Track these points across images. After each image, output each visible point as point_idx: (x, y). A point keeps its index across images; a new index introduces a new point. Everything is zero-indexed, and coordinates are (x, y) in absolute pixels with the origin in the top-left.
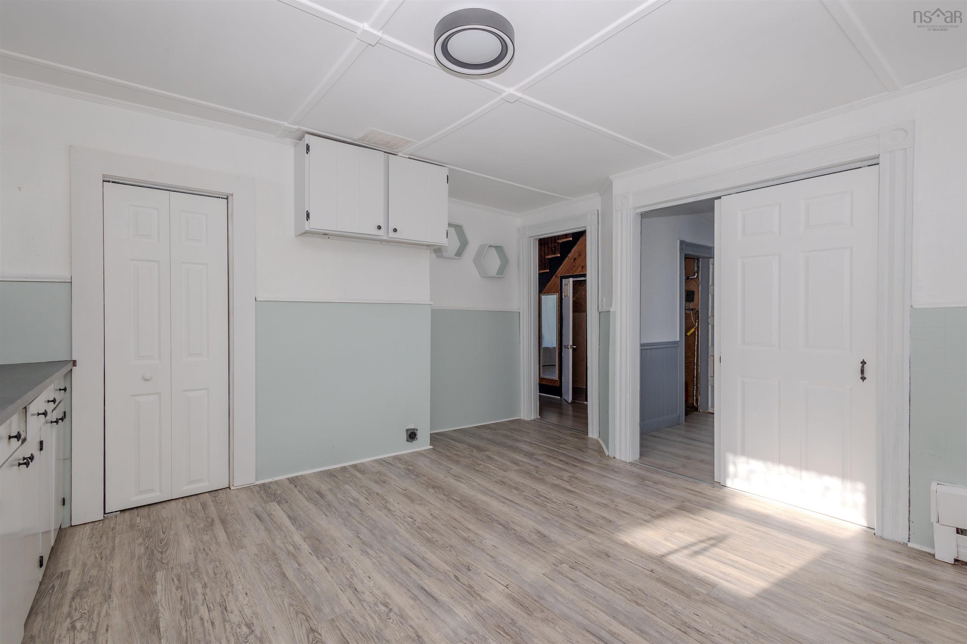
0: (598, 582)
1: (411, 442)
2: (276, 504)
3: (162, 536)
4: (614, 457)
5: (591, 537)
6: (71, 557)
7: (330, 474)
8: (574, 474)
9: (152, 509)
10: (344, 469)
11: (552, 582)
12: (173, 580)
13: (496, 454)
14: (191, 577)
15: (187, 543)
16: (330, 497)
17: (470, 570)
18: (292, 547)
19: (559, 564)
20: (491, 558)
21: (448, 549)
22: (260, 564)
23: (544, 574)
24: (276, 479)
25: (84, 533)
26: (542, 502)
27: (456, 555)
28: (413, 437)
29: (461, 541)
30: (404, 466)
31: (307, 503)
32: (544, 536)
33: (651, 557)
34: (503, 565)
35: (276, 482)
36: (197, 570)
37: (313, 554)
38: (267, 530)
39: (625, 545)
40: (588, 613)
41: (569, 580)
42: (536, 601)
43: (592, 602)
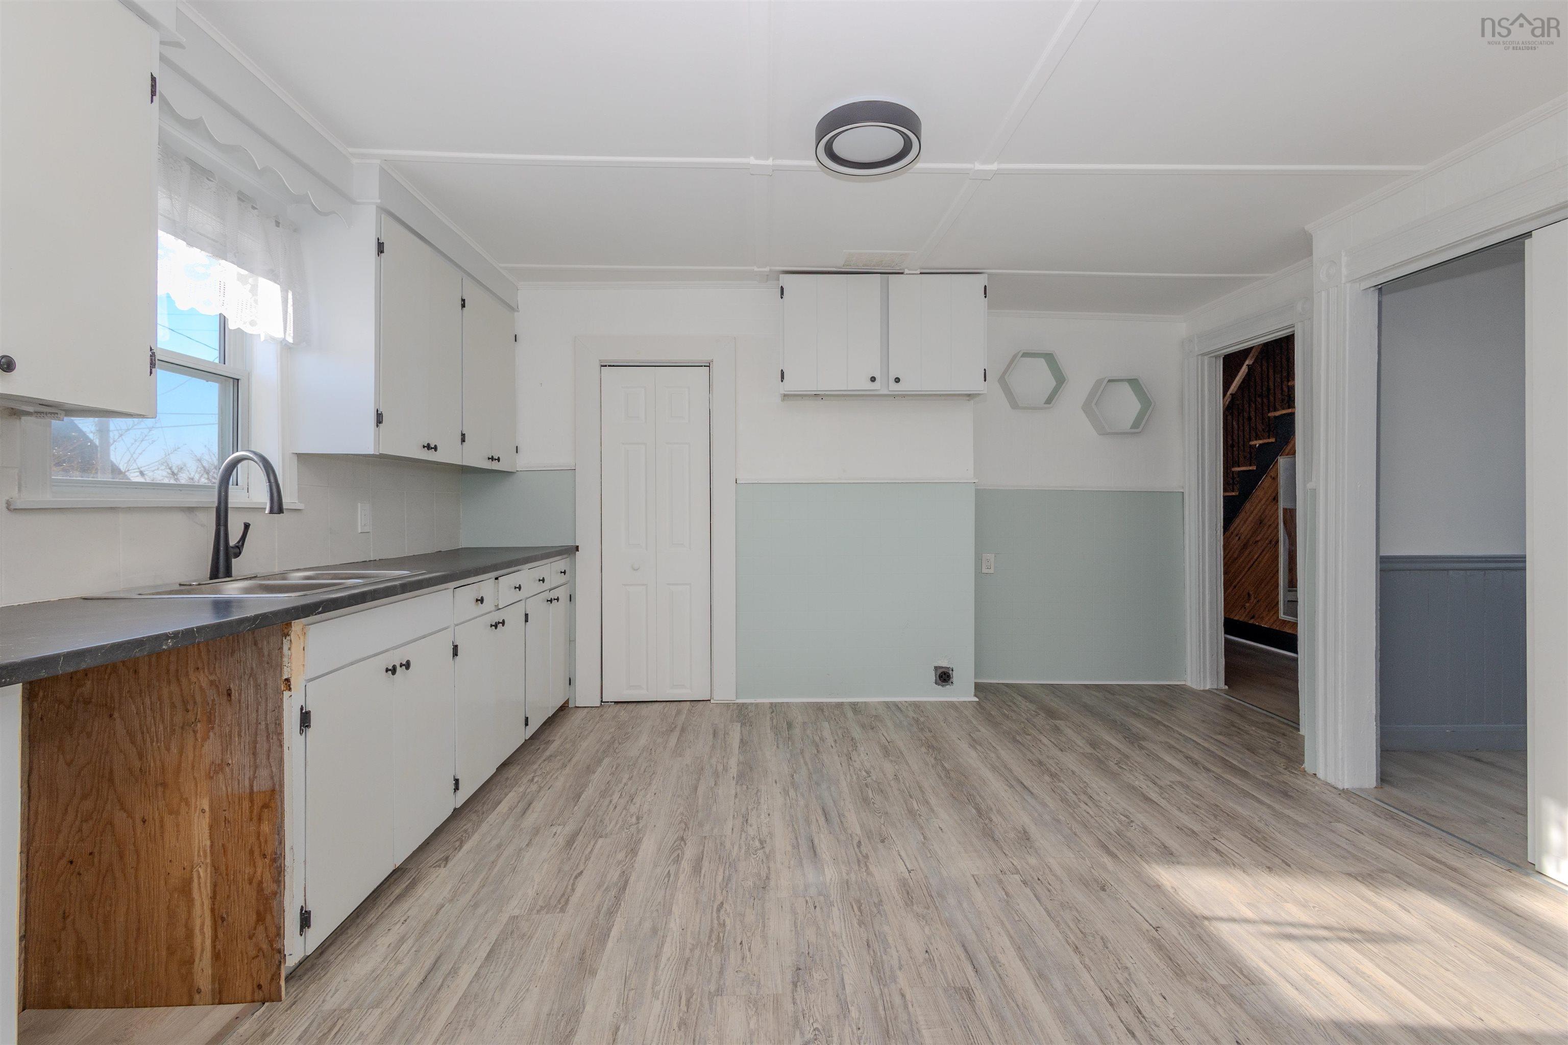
0: (1047, 910)
1: (943, 686)
2: (739, 725)
3: (630, 730)
4: (1315, 774)
5: (1106, 860)
6: (562, 731)
7: (819, 708)
8: (1190, 779)
9: (638, 706)
10: (840, 705)
11: (975, 886)
12: (613, 766)
13: (1073, 727)
14: (626, 768)
15: (643, 740)
16: (797, 731)
18: (722, 767)
19: (1008, 872)
22: (684, 773)
23: (973, 876)
24: (759, 701)
25: (581, 714)
26: (1077, 801)
28: (945, 680)
30: (915, 716)
31: (769, 731)
32: (1028, 839)
33: (1182, 914)
35: (757, 705)
36: (634, 764)
37: (735, 779)
38: (713, 747)
39: (1156, 888)
40: (986, 931)
41: (1004, 893)
42: (931, 896)
43: (1006, 923)
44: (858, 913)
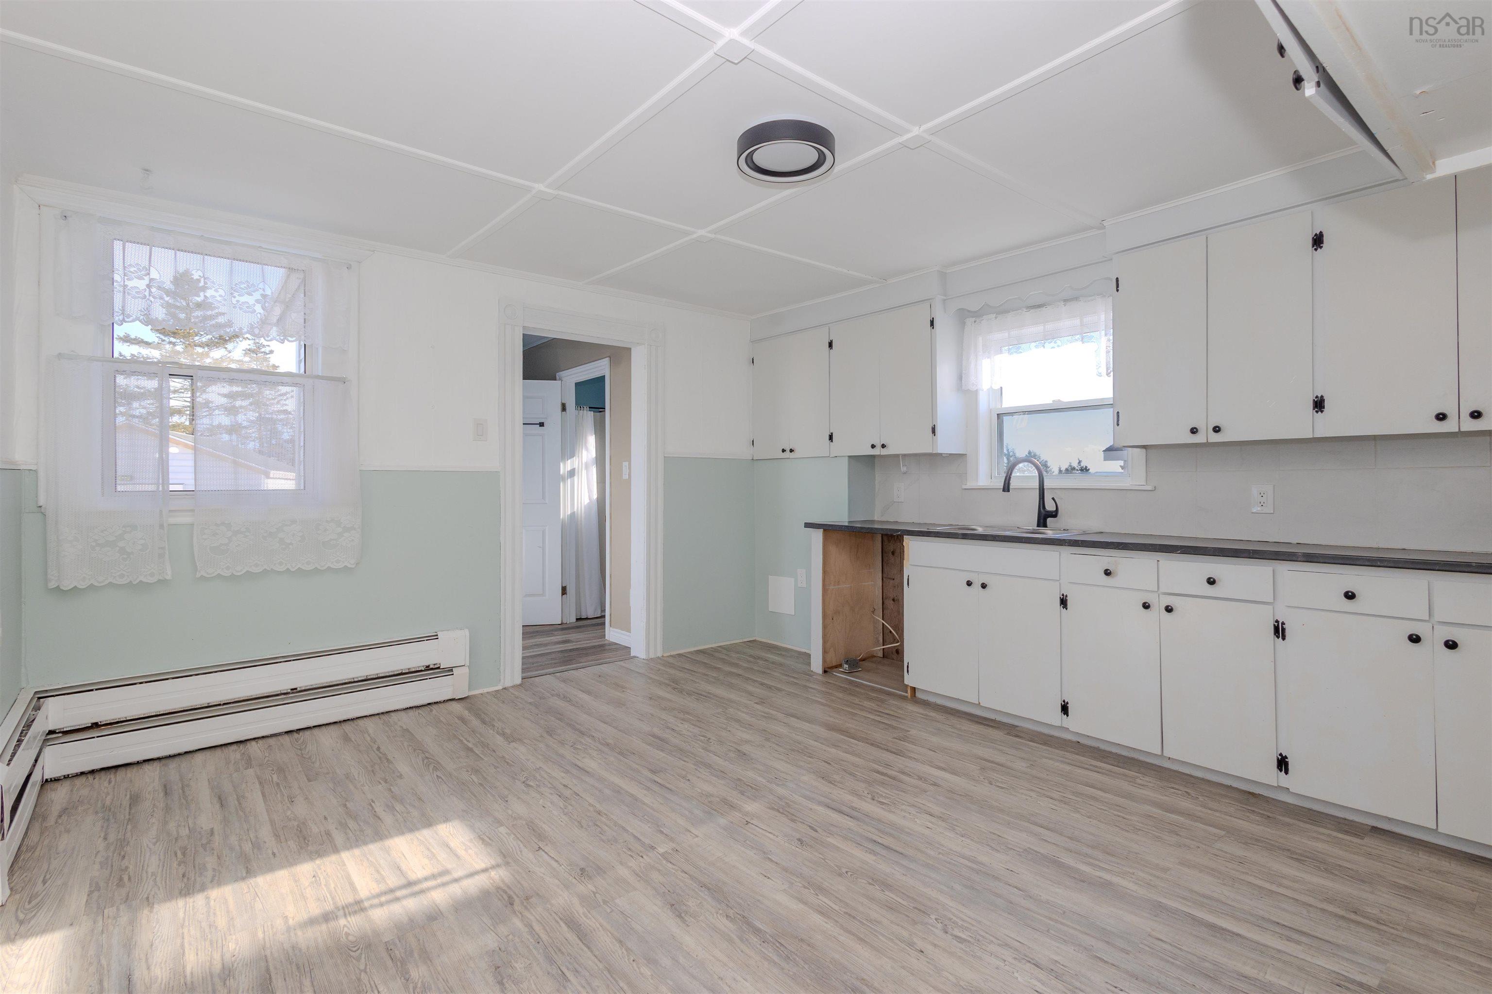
17: (799, 840)
20: (770, 857)
21: (844, 870)
27: (826, 860)
29: (828, 887)
34: (752, 848)
40: (662, 802)
41: (665, 832)
42: (715, 810)
43: (651, 811)
44: (748, 784)
